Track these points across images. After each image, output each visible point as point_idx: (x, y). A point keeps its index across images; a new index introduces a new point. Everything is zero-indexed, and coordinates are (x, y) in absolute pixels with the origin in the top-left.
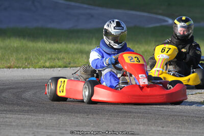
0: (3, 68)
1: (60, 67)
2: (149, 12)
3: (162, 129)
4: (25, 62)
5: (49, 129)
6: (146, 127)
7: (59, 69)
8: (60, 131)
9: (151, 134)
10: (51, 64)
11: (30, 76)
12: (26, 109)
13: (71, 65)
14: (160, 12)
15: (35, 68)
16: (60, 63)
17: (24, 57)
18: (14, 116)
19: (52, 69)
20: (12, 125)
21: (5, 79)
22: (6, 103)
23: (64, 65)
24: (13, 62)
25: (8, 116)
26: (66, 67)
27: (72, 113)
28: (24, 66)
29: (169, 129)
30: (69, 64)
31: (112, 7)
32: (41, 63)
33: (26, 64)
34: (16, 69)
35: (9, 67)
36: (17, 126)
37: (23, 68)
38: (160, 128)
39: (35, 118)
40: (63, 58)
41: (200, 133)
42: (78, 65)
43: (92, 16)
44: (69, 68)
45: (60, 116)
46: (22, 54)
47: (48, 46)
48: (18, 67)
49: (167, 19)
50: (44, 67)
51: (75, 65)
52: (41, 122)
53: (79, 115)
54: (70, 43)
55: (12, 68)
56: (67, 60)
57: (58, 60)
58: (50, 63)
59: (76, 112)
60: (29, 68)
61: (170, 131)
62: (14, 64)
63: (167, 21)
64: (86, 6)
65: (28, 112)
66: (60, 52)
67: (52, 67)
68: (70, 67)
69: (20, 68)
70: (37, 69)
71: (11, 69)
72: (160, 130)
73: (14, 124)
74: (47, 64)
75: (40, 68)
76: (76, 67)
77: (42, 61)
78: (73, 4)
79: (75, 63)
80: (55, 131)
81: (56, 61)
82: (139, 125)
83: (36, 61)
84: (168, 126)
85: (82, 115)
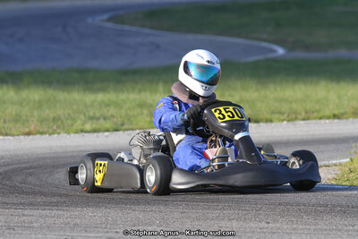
0: (18, 135)
1: (107, 130)
2: (246, 38)
3: (267, 225)
4: (52, 124)
5: (91, 232)
6: (241, 223)
7: (106, 134)
8: (107, 235)
9: (249, 235)
10: (94, 126)
11: (62, 147)
12: (54, 200)
13: (126, 127)
14: (265, 36)
15: (69, 133)
16: (108, 125)
17: (51, 115)
18: (35, 212)
19: (95, 134)
20: (33, 227)
21: (22, 153)
22: (23, 192)
23: (115, 127)
24: (33, 126)
25: (26, 212)
26: (117, 130)
27: (126, 204)
28: (50, 131)
29: (278, 225)
30: (122, 125)
31: (189, 31)
32: (78, 125)
33: (55, 127)
34: (38, 136)
35: (28, 134)
36: (41, 228)
37: (50, 134)
38: (263, 224)
39: (69, 214)
40: (113, 116)
41: (325, 230)
42: (135, 127)
43: (158, 47)
44: (121, 132)
45: (109, 211)
46: (47, 111)
47: (89, 98)
48: (42, 133)
49: (275, 47)
50: (82, 131)
51: (131, 127)
52: (78, 221)
53: (136, 208)
54: (123, 91)
55: (33, 134)
56: (119, 119)
57: (105, 119)
58: (91, 125)
59: (133, 203)
60: (59, 133)
61: (279, 228)
62: (35, 128)
63: (275, 51)
64: (147, 31)
65: (57, 205)
66: (108, 105)
67: (95, 131)
68: (125, 130)
69: (45, 133)
70: (72, 135)
71: (31, 137)
72: (263, 228)
73: (35, 225)
74: (88, 127)
75: (76, 132)
76: (133, 129)
77: (79, 122)
78: (127, 28)
79: (131, 123)
80: (100, 235)
81: (102, 121)
82: (230, 220)
83: (69, 122)
84: (275, 221)
85: (142, 207)
